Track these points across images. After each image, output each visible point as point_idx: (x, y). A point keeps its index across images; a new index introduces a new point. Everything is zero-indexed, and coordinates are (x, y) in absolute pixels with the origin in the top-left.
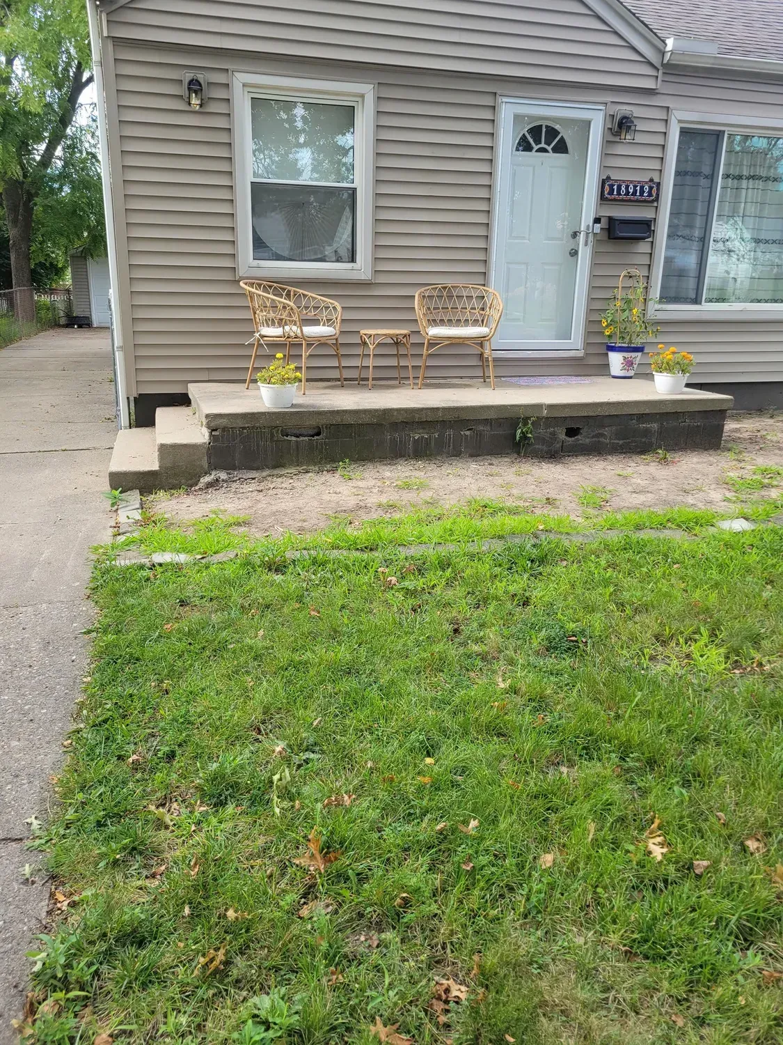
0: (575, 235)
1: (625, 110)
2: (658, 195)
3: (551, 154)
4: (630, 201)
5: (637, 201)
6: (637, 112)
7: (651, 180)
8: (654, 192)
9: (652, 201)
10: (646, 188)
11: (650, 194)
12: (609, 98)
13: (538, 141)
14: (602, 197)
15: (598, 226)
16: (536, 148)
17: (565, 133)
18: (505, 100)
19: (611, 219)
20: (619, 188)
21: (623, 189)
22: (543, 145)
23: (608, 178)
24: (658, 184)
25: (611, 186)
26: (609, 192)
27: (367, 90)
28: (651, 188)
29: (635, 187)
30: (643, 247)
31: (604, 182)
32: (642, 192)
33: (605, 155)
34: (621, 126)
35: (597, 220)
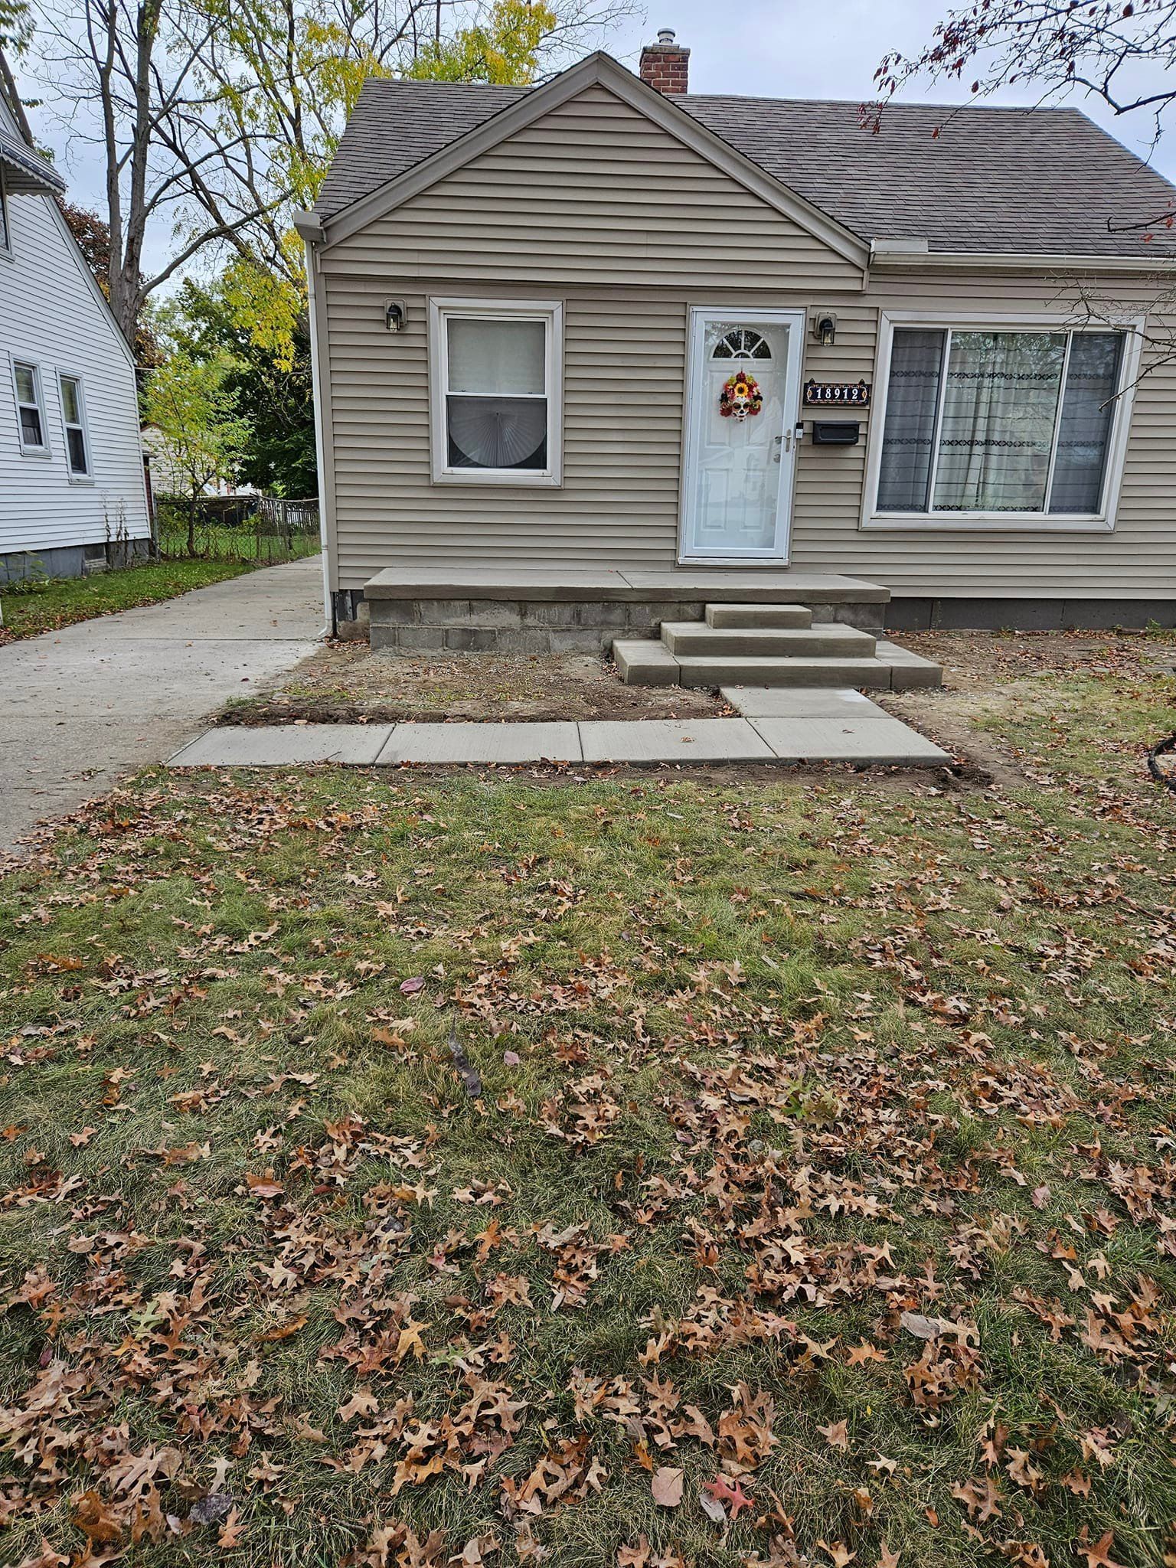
0: (779, 439)
1: (826, 313)
2: (869, 398)
3: (752, 359)
4: (836, 404)
5: (845, 404)
6: (841, 314)
7: (862, 383)
8: (864, 395)
9: (864, 404)
10: (855, 392)
11: (860, 397)
12: (809, 301)
13: (737, 347)
14: (805, 403)
15: (800, 431)
16: (735, 353)
17: (765, 337)
18: (696, 309)
19: (815, 424)
20: (824, 391)
21: (828, 392)
22: (742, 350)
23: (812, 382)
24: (869, 387)
25: (814, 391)
26: (812, 395)
27: (556, 306)
28: (860, 391)
29: (842, 390)
30: (855, 452)
31: (806, 386)
32: (850, 395)
33: (806, 359)
34: (823, 329)
35: (799, 426)
